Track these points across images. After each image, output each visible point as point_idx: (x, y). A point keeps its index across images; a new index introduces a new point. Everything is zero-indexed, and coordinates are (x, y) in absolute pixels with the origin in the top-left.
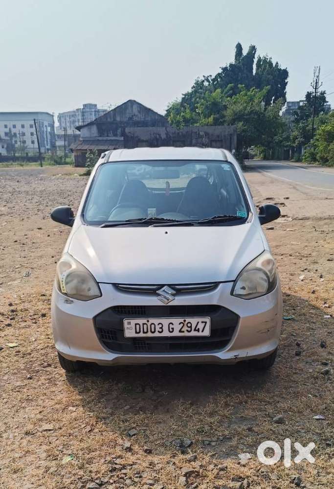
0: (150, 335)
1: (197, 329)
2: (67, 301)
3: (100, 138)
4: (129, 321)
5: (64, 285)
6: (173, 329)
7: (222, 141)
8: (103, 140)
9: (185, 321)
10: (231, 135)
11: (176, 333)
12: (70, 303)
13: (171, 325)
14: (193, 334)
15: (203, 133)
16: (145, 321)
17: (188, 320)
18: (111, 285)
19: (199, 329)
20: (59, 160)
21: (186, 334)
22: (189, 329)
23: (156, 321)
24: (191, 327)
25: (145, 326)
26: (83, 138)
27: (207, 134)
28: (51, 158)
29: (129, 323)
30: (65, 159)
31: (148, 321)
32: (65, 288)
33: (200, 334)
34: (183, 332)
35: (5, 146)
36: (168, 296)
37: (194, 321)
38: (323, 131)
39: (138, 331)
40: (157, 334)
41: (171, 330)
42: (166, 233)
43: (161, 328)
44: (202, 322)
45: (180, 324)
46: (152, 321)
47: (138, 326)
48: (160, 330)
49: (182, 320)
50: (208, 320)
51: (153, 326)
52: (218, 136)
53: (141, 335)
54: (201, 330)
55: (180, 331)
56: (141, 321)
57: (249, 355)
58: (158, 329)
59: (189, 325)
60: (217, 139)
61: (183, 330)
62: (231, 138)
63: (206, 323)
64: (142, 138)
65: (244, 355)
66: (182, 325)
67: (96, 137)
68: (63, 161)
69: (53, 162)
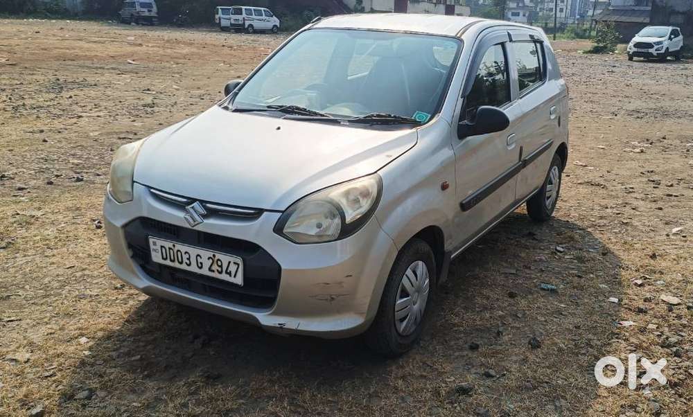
0: (176, 265)
3: (637, 8)
6: (201, 263)
8: (639, 11)
14: (224, 277)
16: (171, 245)
17: (218, 256)
20: (581, 33)
26: (613, 7)
28: (573, 31)
30: (590, 32)
31: (174, 246)
34: (213, 271)
35: (527, 15)
36: (196, 216)
37: (225, 258)
39: (165, 257)
40: (184, 267)
41: (200, 265)
43: (189, 259)
46: (179, 247)
51: (179, 253)
53: (168, 263)
54: (233, 274)
57: (300, 328)
64: (677, 9)
65: (294, 327)
66: (211, 261)
67: (631, 5)
68: (587, 34)
69: (573, 35)
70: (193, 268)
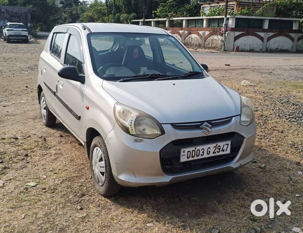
1: (223, 149)
2: (136, 141)
4: (184, 150)
5: (133, 128)
6: (210, 152)
7: (19, 17)
9: (217, 145)
10: (26, 13)
11: (211, 155)
12: (140, 142)
13: (209, 149)
15: (4, 10)
16: (194, 149)
18: (170, 125)
19: (224, 149)
21: (217, 154)
22: (219, 150)
23: (200, 148)
24: (220, 149)
25: (194, 152)
27: (7, 11)
29: (184, 152)
32: (134, 130)
33: (225, 153)
38: (87, 15)
40: (200, 157)
41: (209, 153)
42: (174, 84)
43: (203, 152)
44: (226, 144)
45: (214, 148)
46: (198, 148)
47: (189, 153)
48: (202, 154)
49: (215, 145)
50: (229, 142)
51: (198, 151)
52: (16, 13)
53: (191, 159)
54: (225, 150)
55: (214, 153)
56: (191, 149)
58: (201, 153)
59: (219, 147)
60: (16, 15)
61: (215, 152)
62: (26, 16)
63: (228, 144)
66: (215, 148)
70: (206, 156)
